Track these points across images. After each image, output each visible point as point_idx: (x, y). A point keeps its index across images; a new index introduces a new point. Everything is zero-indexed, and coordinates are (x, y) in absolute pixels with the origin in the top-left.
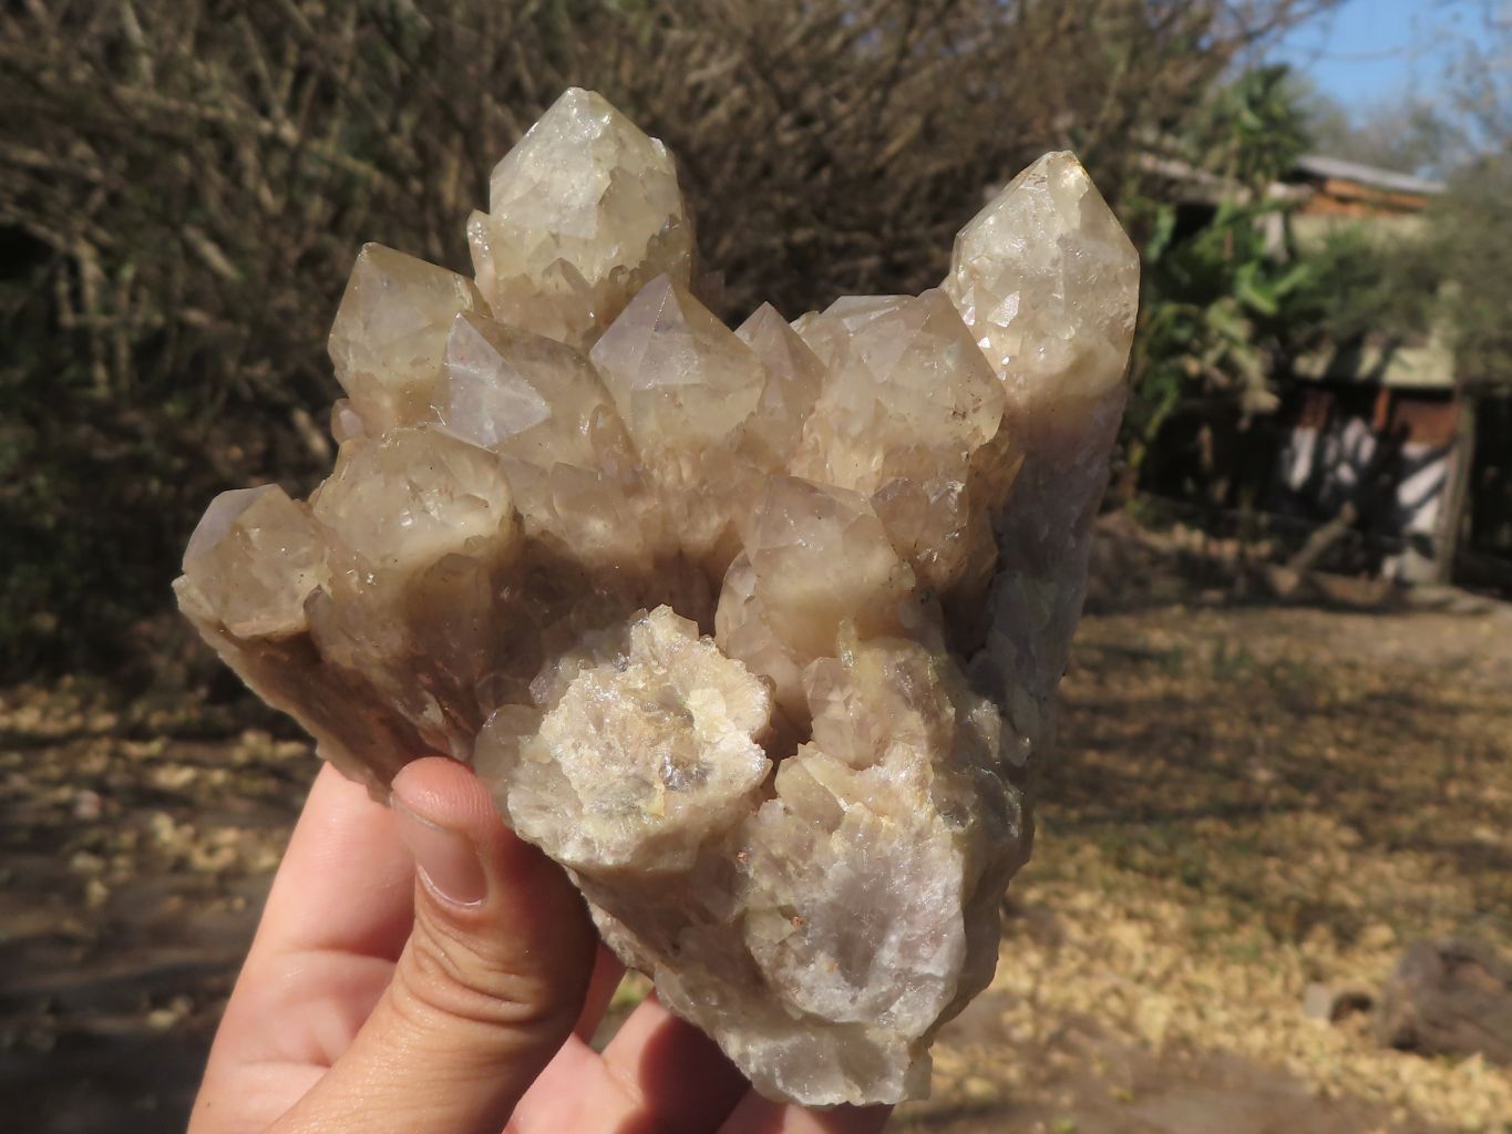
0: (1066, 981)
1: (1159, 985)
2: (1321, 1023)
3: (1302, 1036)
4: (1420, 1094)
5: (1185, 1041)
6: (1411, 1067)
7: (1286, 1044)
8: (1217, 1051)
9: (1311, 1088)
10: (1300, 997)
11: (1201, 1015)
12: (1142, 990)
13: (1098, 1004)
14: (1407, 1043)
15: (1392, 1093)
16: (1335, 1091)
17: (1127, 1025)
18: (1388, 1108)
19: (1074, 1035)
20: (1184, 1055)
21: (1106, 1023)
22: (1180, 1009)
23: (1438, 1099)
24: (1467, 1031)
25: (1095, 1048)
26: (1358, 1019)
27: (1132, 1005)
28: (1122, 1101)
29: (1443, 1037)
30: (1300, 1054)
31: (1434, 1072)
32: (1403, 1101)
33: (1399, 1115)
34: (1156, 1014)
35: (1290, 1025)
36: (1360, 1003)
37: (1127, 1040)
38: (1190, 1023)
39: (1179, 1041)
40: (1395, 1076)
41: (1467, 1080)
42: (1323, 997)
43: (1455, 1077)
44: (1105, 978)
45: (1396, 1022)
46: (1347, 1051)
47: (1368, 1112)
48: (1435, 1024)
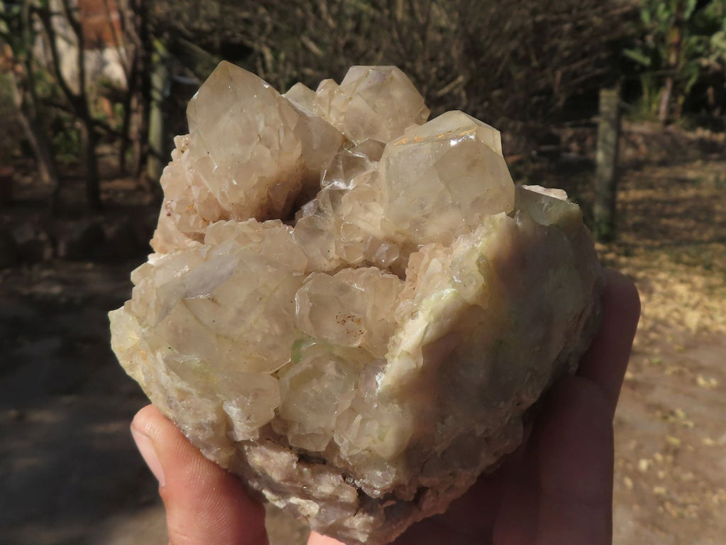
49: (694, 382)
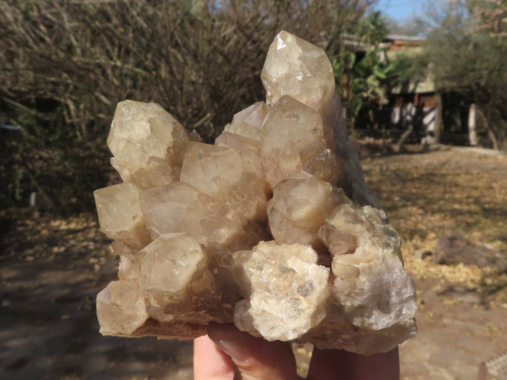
2: (419, 260)
3: (415, 264)
4: (448, 275)
6: (444, 268)
7: (411, 267)
9: (419, 277)
10: (413, 254)
14: (443, 262)
15: (440, 276)
16: (425, 277)
18: (439, 280)
23: (452, 276)
24: (458, 257)
26: (429, 258)
29: (451, 260)
30: (415, 269)
31: (450, 269)
32: (443, 277)
33: (443, 281)
35: (411, 262)
36: (429, 254)
40: (440, 271)
41: (459, 270)
42: (419, 253)
43: (456, 269)
45: (439, 257)
46: (427, 266)
47: (434, 281)
48: (449, 257)
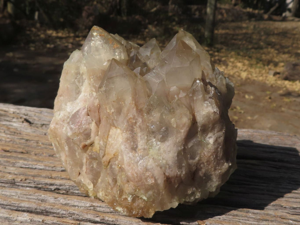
0: (229, 70)
1: (245, 71)
2: (272, 76)
3: (268, 78)
4: (288, 86)
5: (249, 78)
6: (287, 82)
7: (266, 79)
8: (254, 80)
9: (270, 85)
10: (268, 73)
11: (251, 75)
12: (242, 72)
13: (235, 73)
14: (286, 79)
15: (283, 86)
16: (274, 86)
17: (239, 76)
18: (283, 88)
19: (230, 77)
20: (248, 80)
21: (236, 76)
22: (248, 74)
23: (291, 87)
24: (297, 77)
25: (234, 79)
26: (278, 76)
27: (240, 74)
28: (238, 86)
29: (292, 78)
30: (268, 80)
31: (291, 83)
32: (285, 87)
33: (285, 89)
34: (244, 75)
35: (266, 77)
36: (279, 73)
37: (239, 78)
38: (250, 76)
39: (247, 79)
40: (284, 83)
41: (296, 84)
42: (272, 72)
43: (294, 84)
44: (235, 70)
45: (284, 76)
46: (276, 80)
47: (279, 88)
48: (291, 76)
49: (244, 97)
